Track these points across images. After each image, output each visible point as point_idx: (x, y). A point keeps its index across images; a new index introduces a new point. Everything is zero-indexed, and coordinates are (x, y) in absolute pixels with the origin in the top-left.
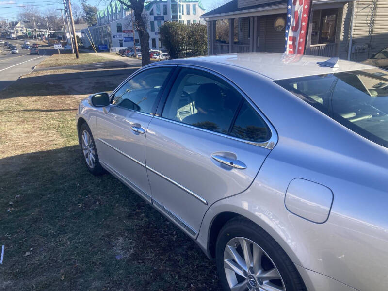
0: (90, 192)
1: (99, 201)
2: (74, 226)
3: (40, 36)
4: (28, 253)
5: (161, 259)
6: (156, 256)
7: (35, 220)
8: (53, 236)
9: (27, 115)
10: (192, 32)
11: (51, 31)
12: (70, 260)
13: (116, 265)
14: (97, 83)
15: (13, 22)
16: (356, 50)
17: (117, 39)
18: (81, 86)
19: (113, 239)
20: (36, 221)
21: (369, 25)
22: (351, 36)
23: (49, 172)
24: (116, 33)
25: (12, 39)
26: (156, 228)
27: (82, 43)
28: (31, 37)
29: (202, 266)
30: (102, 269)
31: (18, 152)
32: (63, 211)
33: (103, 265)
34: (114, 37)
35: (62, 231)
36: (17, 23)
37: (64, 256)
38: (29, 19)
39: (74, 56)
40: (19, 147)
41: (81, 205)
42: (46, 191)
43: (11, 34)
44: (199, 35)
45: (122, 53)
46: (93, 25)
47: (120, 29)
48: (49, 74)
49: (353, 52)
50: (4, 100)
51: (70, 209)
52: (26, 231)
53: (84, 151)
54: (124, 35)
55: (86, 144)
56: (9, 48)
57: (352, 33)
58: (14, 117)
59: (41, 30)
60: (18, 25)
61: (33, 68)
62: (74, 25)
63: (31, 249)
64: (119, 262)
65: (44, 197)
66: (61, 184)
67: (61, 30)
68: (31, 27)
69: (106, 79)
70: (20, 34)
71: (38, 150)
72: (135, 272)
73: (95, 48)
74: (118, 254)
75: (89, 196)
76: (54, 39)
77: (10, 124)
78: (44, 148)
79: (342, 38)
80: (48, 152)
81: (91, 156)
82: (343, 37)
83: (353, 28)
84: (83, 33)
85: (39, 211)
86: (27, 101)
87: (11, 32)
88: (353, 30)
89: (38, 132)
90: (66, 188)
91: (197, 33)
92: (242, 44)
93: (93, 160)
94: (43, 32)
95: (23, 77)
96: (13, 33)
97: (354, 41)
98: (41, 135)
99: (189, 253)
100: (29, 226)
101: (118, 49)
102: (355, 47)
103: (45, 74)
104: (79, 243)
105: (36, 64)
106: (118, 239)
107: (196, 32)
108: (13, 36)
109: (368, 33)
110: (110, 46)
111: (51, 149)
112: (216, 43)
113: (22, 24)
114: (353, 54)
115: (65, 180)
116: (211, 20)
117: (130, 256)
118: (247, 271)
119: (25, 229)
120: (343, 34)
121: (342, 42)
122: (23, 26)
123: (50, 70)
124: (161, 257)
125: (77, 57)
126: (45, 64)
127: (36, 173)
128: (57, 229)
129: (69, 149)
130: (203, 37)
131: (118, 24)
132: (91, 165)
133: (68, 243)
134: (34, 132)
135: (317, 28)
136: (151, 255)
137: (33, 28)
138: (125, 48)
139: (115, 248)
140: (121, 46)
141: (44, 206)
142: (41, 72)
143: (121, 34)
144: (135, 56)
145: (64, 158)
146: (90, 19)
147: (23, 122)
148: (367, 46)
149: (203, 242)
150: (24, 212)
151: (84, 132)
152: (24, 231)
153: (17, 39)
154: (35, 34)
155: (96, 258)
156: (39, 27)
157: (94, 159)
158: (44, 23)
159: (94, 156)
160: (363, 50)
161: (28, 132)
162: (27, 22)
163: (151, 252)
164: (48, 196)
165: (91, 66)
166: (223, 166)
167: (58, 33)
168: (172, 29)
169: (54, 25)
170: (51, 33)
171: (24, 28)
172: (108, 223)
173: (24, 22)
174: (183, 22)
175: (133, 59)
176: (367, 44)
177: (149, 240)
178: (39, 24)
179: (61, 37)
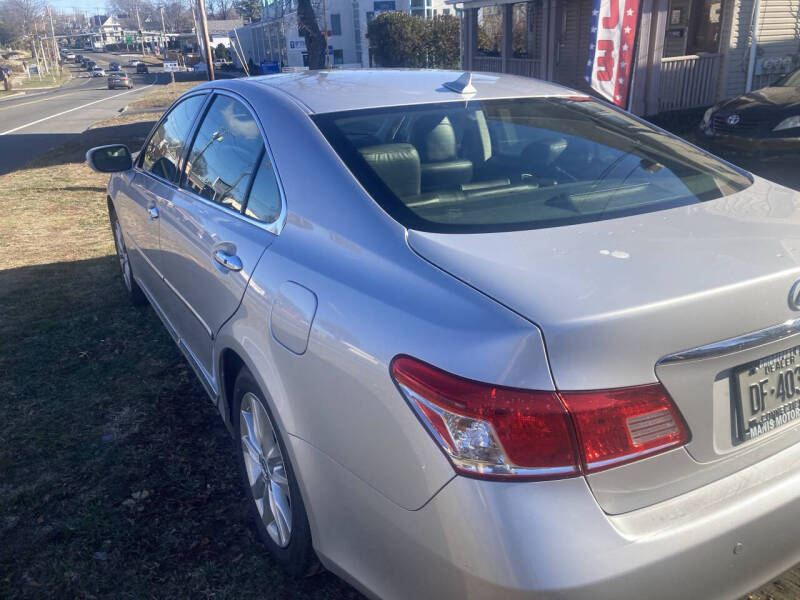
0: (112, 333)
1: (122, 348)
3: (149, 45)
8: (11, 401)
9: (69, 197)
10: (435, 32)
11: (171, 35)
13: (96, 449)
15: (96, 17)
16: (764, 69)
17: (298, 49)
19: (112, 410)
21: (795, 14)
22: (754, 40)
23: (57, 298)
24: (296, 37)
25: (96, 51)
27: (230, 59)
28: (134, 48)
30: (70, 455)
31: (20, 263)
32: (47, 362)
33: (74, 449)
34: (292, 47)
35: (30, 394)
36: (104, 19)
38: (128, 10)
40: (26, 253)
41: (85, 353)
42: (35, 328)
43: (94, 41)
44: (448, 40)
46: (254, 21)
48: (144, 120)
49: (758, 73)
50: (37, 170)
51: (62, 359)
55: (121, 245)
56: (83, 66)
57: (757, 32)
58: (42, 201)
59: (152, 32)
60: (109, 22)
61: (121, 111)
62: (205, 22)
64: (103, 445)
65: (26, 339)
66: (67, 317)
67: (190, 32)
68: (133, 27)
70: (110, 41)
71: (58, 259)
72: (123, 461)
73: (247, 69)
74: (110, 433)
75: (108, 339)
76: (177, 51)
77: (29, 213)
78: (69, 258)
79: (733, 42)
80: (74, 264)
81: (127, 268)
82: (736, 40)
83: (758, 21)
84: (232, 38)
85: (6, 361)
86: (80, 171)
87: (93, 39)
88: (758, 26)
89: (76, 229)
90: (72, 324)
91: (443, 36)
92: (531, 58)
94: (156, 38)
95: (95, 127)
96: (98, 39)
97: (761, 50)
98: (78, 234)
102: (763, 63)
103: (138, 121)
104: (49, 414)
105: (129, 102)
106: (121, 410)
107: (443, 32)
108: (98, 45)
109: (793, 31)
110: (282, 66)
112: (479, 55)
113: (114, 19)
114: (758, 76)
115: (78, 312)
116: (469, 6)
117: (128, 437)
120: (737, 34)
121: (733, 52)
122: (117, 24)
123: (148, 112)
124: (180, 441)
126: (145, 101)
127: (35, 299)
128: (22, 390)
132: (129, 285)
134: (66, 229)
135: (684, 21)
137: (136, 28)
139: (109, 424)
141: (18, 354)
142: (131, 118)
146: (250, 8)
147: (55, 210)
148: (790, 59)
151: (116, 223)
153: (104, 52)
154: (139, 42)
156: (148, 27)
158: (158, 20)
160: (782, 68)
161: (56, 229)
162: (124, 16)
163: (165, 432)
164: (36, 338)
167: (185, 38)
168: (393, 27)
169: (177, 22)
170: (171, 38)
171: (120, 29)
172: (117, 383)
173: (119, 16)
174: (435, 11)
176: (790, 55)
178: (148, 20)
179: (191, 46)
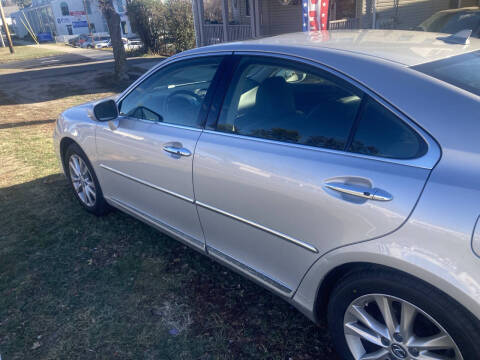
0: (98, 241)
1: (116, 252)
2: (92, 294)
4: (36, 345)
5: (235, 327)
6: (225, 323)
7: (30, 292)
8: (66, 313)
10: (171, 11)
12: (105, 345)
13: (174, 344)
14: (52, 86)
16: (380, 27)
17: (63, 25)
18: (31, 91)
19: (156, 307)
20: (32, 294)
22: (374, 9)
23: (27, 218)
24: (61, 17)
26: (210, 282)
29: (292, 329)
30: (157, 352)
32: (67, 274)
33: (156, 347)
34: (59, 22)
35: (76, 304)
37: (92, 341)
39: (7, 50)
41: (91, 261)
42: (32, 245)
44: (180, 15)
45: (73, 43)
46: (26, 7)
47: (65, 11)
51: (76, 269)
52: (21, 310)
53: (75, 184)
54: (72, 19)
55: (78, 173)
57: (375, 5)
63: (39, 337)
64: (177, 339)
65: (31, 256)
66: (51, 233)
69: (64, 80)
73: (35, 38)
74: (172, 327)
75: (99, 246)
81: (87, 189)
82: (365, 10)
84: (13, 18)
85: (32, 278)
88: (376, 1)
90: (60, 238)
91: (177, 13)
92: (238, 24)
93: (91, 195)
97: (378, 15)
99: (270, 313)
100: (23, 303)
101: (67, 38)
102: (380, 23)
104: (109, 318)
106: (163, 305)
107: (176, 10)
109: (393, 4)
110: (54, 35)
111: (17, 183)
112: (206, 24)
115: (54, 227)
117: (190, 328)
118: (389, 338)
119: (20, 306)
120: (365, 6)
121: (364, 17)
124: (234, 324)
125: (12, 51)
127: (7, 220)
128: (68, 302)
129: (45, 182)
130: (185, 17)
131: (62, 4)
132: (88, 201)
133: (93, 321)
136: (220, 323)
138: (77, 36)
139: (163, 319)
140: (71, 33)
141: (36, 269)
143: (67, 17)
144: (93, 47)
145: (42, 195)
149: (306, 301)
150: (9, 281)
151: (73, 157)
152: (18, 310)
155: (142, 338)
157: (94, 195)
159: (92, 189)
160: (389, 25)
163: (217, 319)
164: (38, 253)
165: (35, 62)
166: (346, 197)
172: (141, 283)
175: (90, 50)
176: (393, 17)
177: (208, 301)
